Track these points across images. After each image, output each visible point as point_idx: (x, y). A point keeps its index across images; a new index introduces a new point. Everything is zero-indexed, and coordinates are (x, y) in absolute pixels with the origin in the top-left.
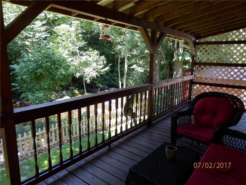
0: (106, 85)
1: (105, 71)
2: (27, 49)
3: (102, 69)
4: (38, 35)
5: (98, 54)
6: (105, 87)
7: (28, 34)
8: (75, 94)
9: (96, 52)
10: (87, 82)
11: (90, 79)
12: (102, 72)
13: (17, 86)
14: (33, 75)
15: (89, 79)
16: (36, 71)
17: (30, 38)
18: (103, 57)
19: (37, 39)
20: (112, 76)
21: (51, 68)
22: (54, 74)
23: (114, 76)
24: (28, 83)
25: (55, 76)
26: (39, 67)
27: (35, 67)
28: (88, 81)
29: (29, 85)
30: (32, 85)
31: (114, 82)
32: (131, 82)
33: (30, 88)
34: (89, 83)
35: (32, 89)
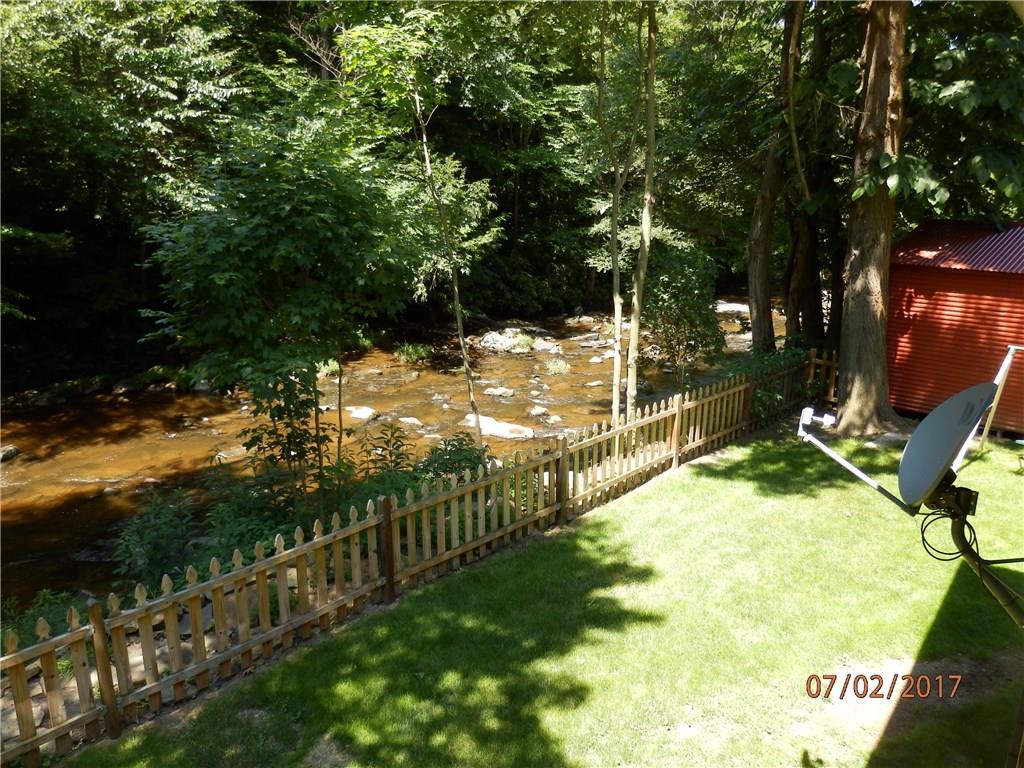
0: (484, 309)
1: (484, 246)
2: (154, 154)
3: (470, 236)
4: (197, 89)
5: (457, 175)
6: (480, 315)
7: (153, 87)
8: (357, 346)
9: (452, 164)
10: (415, 296)
11: (427, 283)
12: (470, 252)
13: (164, 321)
14: (251, 269)
15: (421, 285)
16: (263, 253)
17: (166, 102)
18: (482, 186)
19: (194, 105)
20: (507, 269)
21: (338, 237)
22: (350, 265)
23: (515, 270)
24: (233, 312)
25: (354, 277)
26: (280, 231)
27: (263, 232)
28: (419, 293)
29: (239, 323)
30: (248, 322)
31: (514, 293)
32: (664, 301)
33: (243, 333)
34: (422, 298)
35: (250, 338)
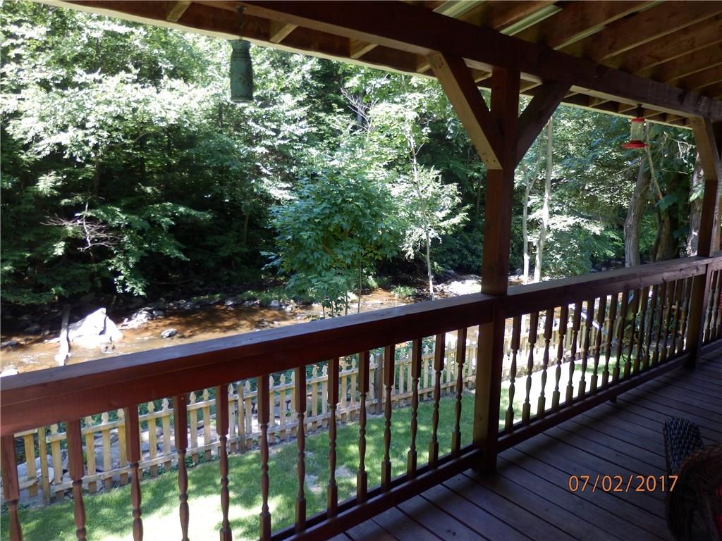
0: (452, 267)
1: (454, 225)
2: (258, 167)
3: (445, 219)
4: (286, 129)
5: (437, 180)
6: (449, 271)
8: (368, 286)
9: (434, 173)
10: (406, 255)
11: (414, 248)
12: (444, 229)
13: (273, 257)
14: (320, 230)
15: (411, 249)
16: (326, 222)
17: (267, 137)
18: (452, 188)
19: (284, 138)
20: (469, 241)
21: (364, 215)
22: (370, 229)
23: (475, 242)
24: (309, 251)
25: (371, 236)
26: (336, 211)
27: (327, 211)
28: (409, 253)
29: (311, 257)
30: (316, 257)
31: (474, 257)
32: (556, 259)
33: (313, 262)
34: (411, 257)
35: (316, 265)
